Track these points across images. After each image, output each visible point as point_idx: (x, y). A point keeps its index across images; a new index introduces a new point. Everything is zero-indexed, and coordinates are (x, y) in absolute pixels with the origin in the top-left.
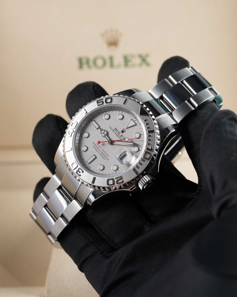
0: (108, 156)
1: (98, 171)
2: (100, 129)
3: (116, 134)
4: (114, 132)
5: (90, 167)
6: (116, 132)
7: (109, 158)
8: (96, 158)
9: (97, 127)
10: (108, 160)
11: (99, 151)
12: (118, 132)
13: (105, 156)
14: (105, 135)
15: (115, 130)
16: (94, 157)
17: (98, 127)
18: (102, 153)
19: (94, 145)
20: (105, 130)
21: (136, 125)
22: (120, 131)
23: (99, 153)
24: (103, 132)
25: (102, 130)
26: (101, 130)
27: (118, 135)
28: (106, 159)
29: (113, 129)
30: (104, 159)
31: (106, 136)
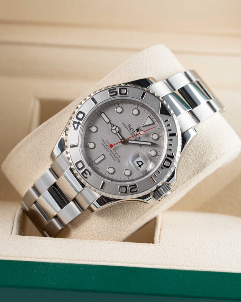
0: (119, 157)
1: (107, 175)
2: (111, 124)
3: (130, 132)
4: (127, 129)
5: (98, 169)
6: (129, 129)
7: (120, 159)
8: (105, 158)
9: (107, 121)
10: (120, 162)
11: (109, 151)
12: (132, 130)
13: (116, 157)
14: (117, 132)
15: (129, 127)
16: (103, 157)
17: (109, 121)
18: (113, 153)
19: (103, 142)
20: (117, 126)
21: (154, 124)
22: (135, 129)
23: (109, 152)
24: (114, 128)
25: (114, 126)
26: (112, 126)
27: (132, 133)
28: (117, 161)
29: (127, 125)
30: (115, 161)
31: (118, 134)
